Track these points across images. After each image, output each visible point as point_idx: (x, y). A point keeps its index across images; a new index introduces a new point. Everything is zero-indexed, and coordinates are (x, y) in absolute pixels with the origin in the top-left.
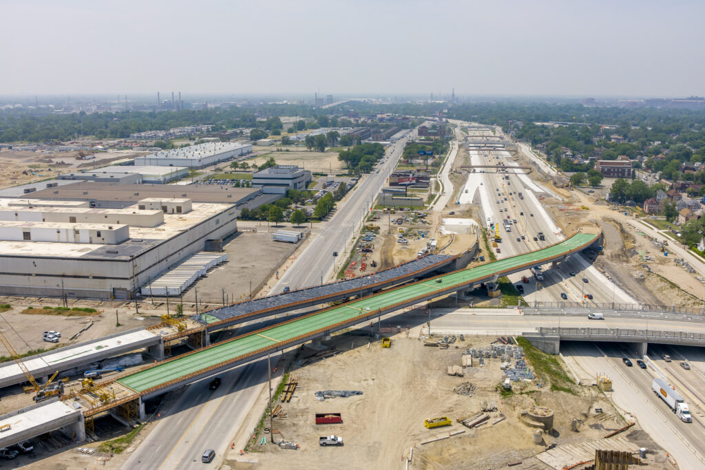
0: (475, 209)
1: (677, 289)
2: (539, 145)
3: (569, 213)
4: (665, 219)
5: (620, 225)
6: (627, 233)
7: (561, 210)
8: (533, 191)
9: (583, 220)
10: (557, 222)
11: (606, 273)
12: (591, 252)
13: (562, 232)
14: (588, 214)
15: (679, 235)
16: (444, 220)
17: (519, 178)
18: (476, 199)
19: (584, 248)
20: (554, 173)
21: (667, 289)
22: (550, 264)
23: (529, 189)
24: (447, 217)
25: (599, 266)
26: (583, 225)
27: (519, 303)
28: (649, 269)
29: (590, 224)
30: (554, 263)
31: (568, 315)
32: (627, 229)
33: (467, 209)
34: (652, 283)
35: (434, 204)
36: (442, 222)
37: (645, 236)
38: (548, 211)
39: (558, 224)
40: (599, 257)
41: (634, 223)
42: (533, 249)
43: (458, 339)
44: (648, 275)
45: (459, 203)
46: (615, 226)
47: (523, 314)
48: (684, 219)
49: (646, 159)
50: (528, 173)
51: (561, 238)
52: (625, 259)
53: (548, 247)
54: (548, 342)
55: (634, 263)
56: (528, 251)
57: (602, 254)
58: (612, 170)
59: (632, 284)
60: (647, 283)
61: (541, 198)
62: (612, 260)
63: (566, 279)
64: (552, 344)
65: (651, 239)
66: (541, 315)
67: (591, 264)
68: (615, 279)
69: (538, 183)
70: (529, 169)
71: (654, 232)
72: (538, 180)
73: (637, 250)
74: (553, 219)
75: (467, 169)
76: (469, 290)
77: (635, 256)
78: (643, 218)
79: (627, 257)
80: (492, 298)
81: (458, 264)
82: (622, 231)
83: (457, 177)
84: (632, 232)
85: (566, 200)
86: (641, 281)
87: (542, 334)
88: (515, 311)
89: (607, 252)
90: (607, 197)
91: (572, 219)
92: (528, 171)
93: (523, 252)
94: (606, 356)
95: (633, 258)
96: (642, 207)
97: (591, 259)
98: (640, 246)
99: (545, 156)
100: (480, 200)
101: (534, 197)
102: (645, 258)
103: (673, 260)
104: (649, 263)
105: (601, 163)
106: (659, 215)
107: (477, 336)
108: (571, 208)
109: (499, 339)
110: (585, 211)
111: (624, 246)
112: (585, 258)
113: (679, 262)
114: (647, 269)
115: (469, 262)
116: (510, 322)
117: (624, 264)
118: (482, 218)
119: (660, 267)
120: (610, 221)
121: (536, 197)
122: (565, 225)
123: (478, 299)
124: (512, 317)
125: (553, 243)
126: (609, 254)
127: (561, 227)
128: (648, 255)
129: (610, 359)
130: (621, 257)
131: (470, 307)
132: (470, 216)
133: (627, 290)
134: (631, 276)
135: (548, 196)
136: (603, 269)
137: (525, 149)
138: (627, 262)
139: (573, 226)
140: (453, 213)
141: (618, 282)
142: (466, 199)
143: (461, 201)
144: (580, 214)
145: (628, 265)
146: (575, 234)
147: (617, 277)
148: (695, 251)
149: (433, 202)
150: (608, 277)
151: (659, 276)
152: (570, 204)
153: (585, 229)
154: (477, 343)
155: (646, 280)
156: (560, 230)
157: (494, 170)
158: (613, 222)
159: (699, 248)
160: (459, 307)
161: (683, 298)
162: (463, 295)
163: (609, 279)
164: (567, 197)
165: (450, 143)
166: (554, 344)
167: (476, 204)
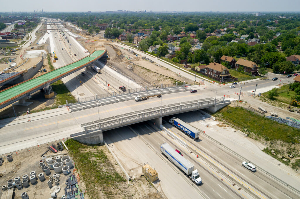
0: (46, 45)
1: (151, 72)
2: (74, 22)
3: (90, 43)
4: (129, 42)
5: (112, 46)
6: (117, 49)
7: (86, 42)
8: (73, 37)
9: (96, 46)
10: (85, 48)
11: (114, 69)
12: (104, 59)
13: (88, 52)
14: (98, 43)
15: (138, 47)
16: (27, 52)
17: (67, 33)
18: (47, 41)
19: (100, 57)
20: (81, 30)
21: (147, 72)
22: (85, 68)
23: (72, 36)
24: (30, 50)
25: (110, 65)
26: (97, 47)
27: (67, 102)
28: (134, 63)
29: (100, 46)
30: (87, 67)
31: (103, 104)
32: (116, 47)
33: (41, 45)
34: (137, 70)
35: (24, 45)
36: (26, 53)
37: (125, 49)
38: (81, 43)
39: (86, 48)
40: (108, 61)
41: (117, 44)
42: (75, 61)
43: (6, 161)
44: (134, 67)
45: (38, 44)
46: (110, 46)
47: (70, 110)
48: (136, 41)
49: (112, 24)
50: (71, 31)
51: (88, 54)
52: (120, 60)
53: (82, 59)
54: (93, 136)
55: (125, 62)
56: (73, 62)
57: (109, 59)
58: (103, 27)
59: (129, 72)
60: (135, 71)
61: (77, 39)
62: (115, 62)
63: (95, 75)
64: (96, 137)
65: (128, 50)
66: (84, 108)
67: (105, 64)
68: (119, 71)
69: (75, 34)
70: (71, 29)
71: (127, 47)
72: (75, 33)
73: (123, 55)
74: (83, 46)
75: (45, 31)
76: (27, 98)
77: (124, 58)
78: (120, 42)
79: (121, 59)
80: (48, 99)
81: (25, 77)
82: (114, 48)
83: (39, 34)
84: (118, 48)
85: (87, 39)
86: (132, 70)
87: (87, 132)
88: (64, 110)
89: (111, 58)
90: (104, 36)
91: (91, 45)
92: (71, 30)
93: (70, 63)
94: (139, 135)
95: (123, 59)
96: (118, 38)
97: (104, 62)
98: (124, 53)
99: (77, 25)
100: (49, 42)
101: (74, 39)
102: (129, 59)
103: (141, 58)
104: (132, 61)
105: (98, 25)
106: (125, 40)
107: (28, 150)
108: (90, 41)
109: (49, 148)
110: (96, 42)
111: (117, 54)
112: (102, 62)
113: (144, 58)
114: (133, 64)
115: (35, 74)
116: (60, 122)
117: (121, 62)
118: (49, 49)
119: (137, 62)
120: (108, 45)
121: (75, 39)
122: (89, 48)
123: (37, 102)
124: (62, 117)
125: (84, 57)
126: (112, 59)
127: (88, 49)
128: (130, 57)
129: (142, 137)
130: (118, 59)
131: (28, 113)
132: (43, 49)
133: (128, 76)
134: (126, 68)
135: (80, 38)
136: (112, 66)
137: (69, 24)
138: (122, 61)
139: (92, 48)
140: (33, 48)
141: (121, 72)
142: (42, 42)
143: (39, 43)
144: (94, 43)
145: (123, 62)
146: (94, 52)
147: (120, 70)
148: (147, 53)
149: (23, 44)
150: (115, 70)
151: (140, 66)
152: (89, 40)
153: (99, 49)
154: (27, 159)
155: (134, 69)
156: (87, 50)
157: (56, 31)
158: (109, 45)
159: (149, 51)
160: (18, 115)
161: (157, 77)
162: (24, 102)
163: (116, 71)
164: (88, 38)
165: (39, 23)
166: (99, 137)
167: (47, 43)
